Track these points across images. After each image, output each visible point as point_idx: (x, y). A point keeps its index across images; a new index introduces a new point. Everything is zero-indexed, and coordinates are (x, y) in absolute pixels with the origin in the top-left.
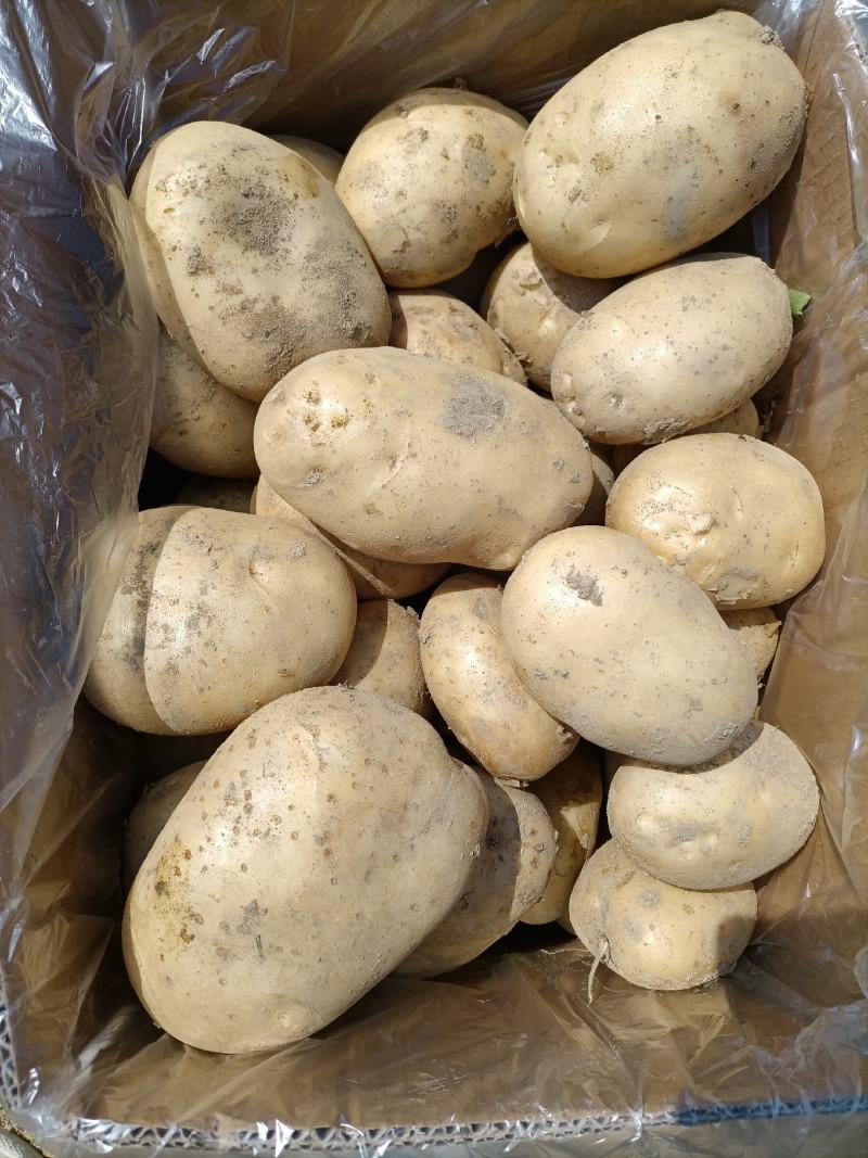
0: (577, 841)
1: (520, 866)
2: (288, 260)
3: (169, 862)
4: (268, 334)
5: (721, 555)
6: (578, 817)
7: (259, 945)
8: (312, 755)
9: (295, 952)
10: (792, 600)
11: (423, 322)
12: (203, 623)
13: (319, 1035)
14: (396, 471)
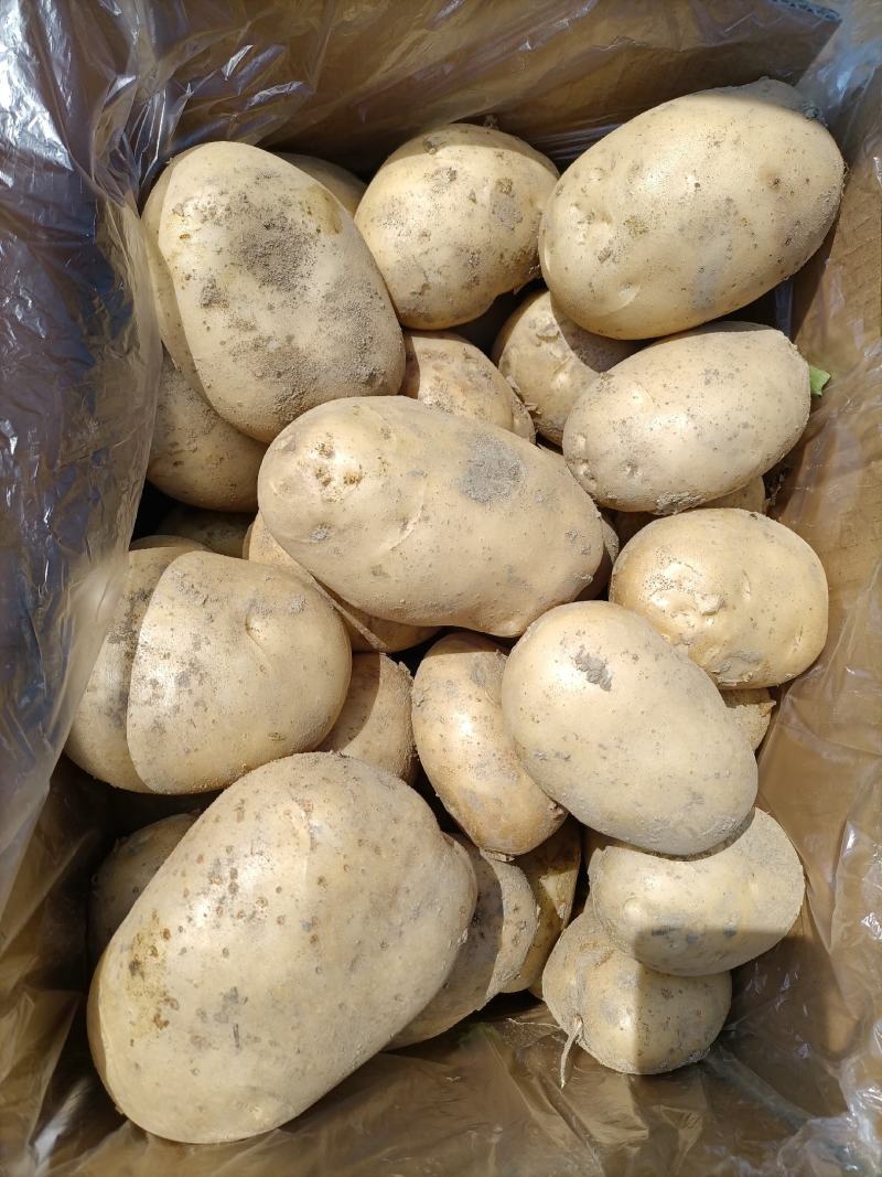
0: (555, 911)
1: (501, 944)
2: (306, 298)
3: (146, 940)
4: (279, 375)
5: (727, 637)
6: (557, 885)
7: (236, 1035)
8: (303, 833)
9: (273, 1043)
10: (788, 684)
11: (437, 368)
12: (194, 681)
13: (291, 1126)
14: (407, 533)
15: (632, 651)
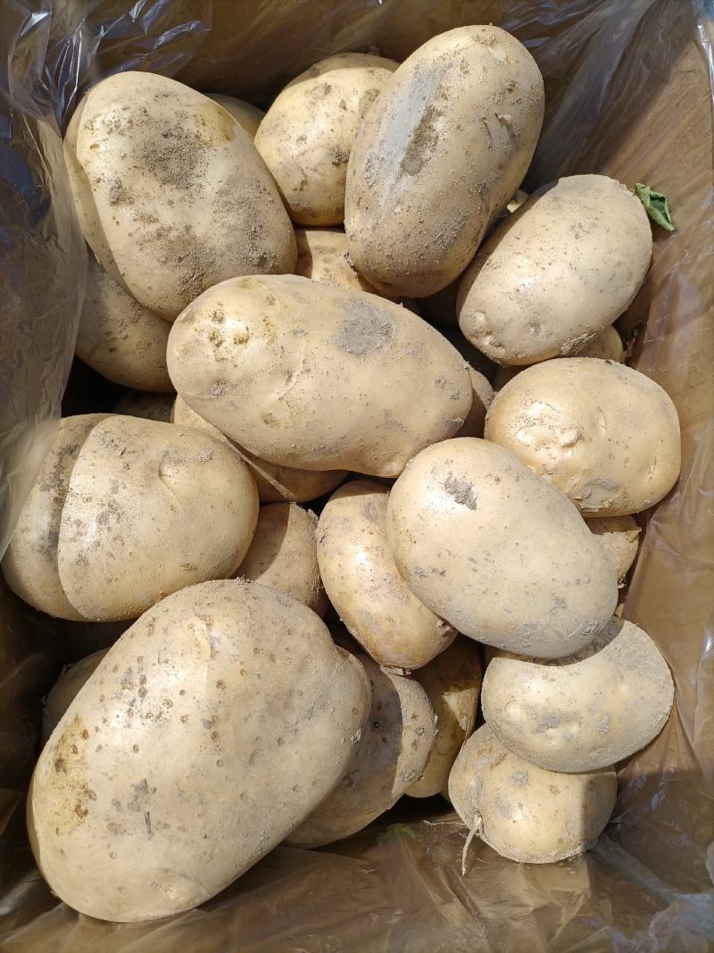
0: (457, 723)
1: (402, 747)
2: (202, 194)
3: (69, 740)
4: (180, 259)
5: (585, 466)
6: (456, 701)
7: (148, 821)
8: (205, 644)
9: (182, 829)
10: (652, 510)
11: (326, 261)
12: (112, 519)
13: (207, 906)
14: (291, 384)
15: (495, 474)
